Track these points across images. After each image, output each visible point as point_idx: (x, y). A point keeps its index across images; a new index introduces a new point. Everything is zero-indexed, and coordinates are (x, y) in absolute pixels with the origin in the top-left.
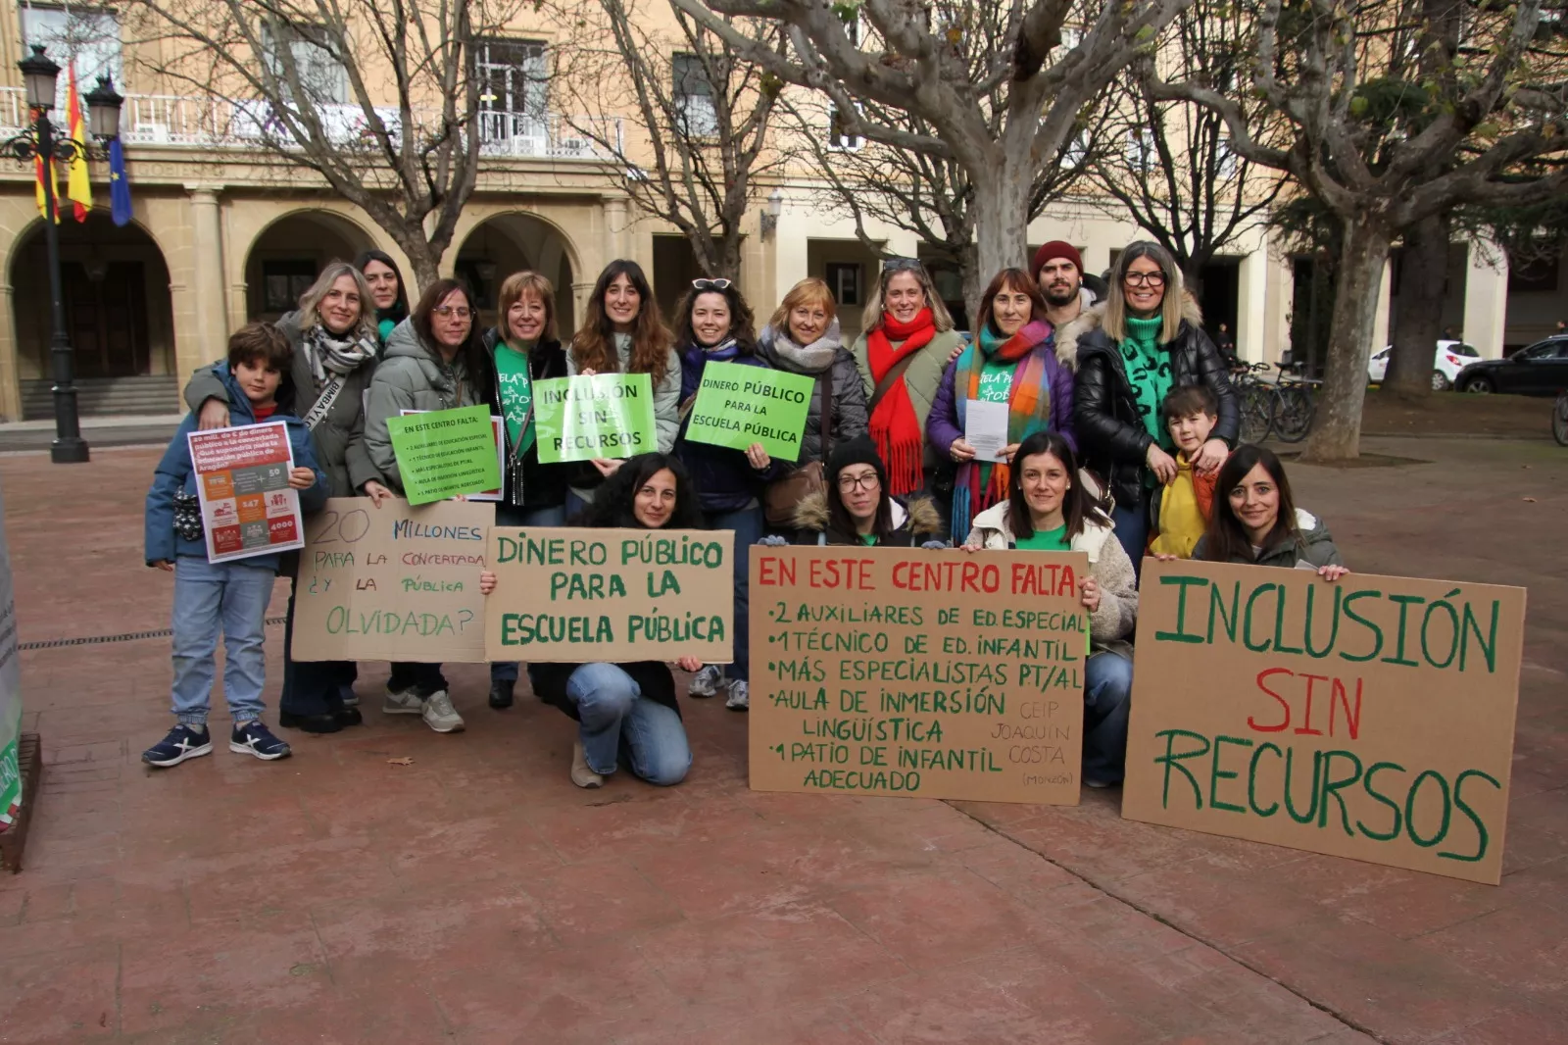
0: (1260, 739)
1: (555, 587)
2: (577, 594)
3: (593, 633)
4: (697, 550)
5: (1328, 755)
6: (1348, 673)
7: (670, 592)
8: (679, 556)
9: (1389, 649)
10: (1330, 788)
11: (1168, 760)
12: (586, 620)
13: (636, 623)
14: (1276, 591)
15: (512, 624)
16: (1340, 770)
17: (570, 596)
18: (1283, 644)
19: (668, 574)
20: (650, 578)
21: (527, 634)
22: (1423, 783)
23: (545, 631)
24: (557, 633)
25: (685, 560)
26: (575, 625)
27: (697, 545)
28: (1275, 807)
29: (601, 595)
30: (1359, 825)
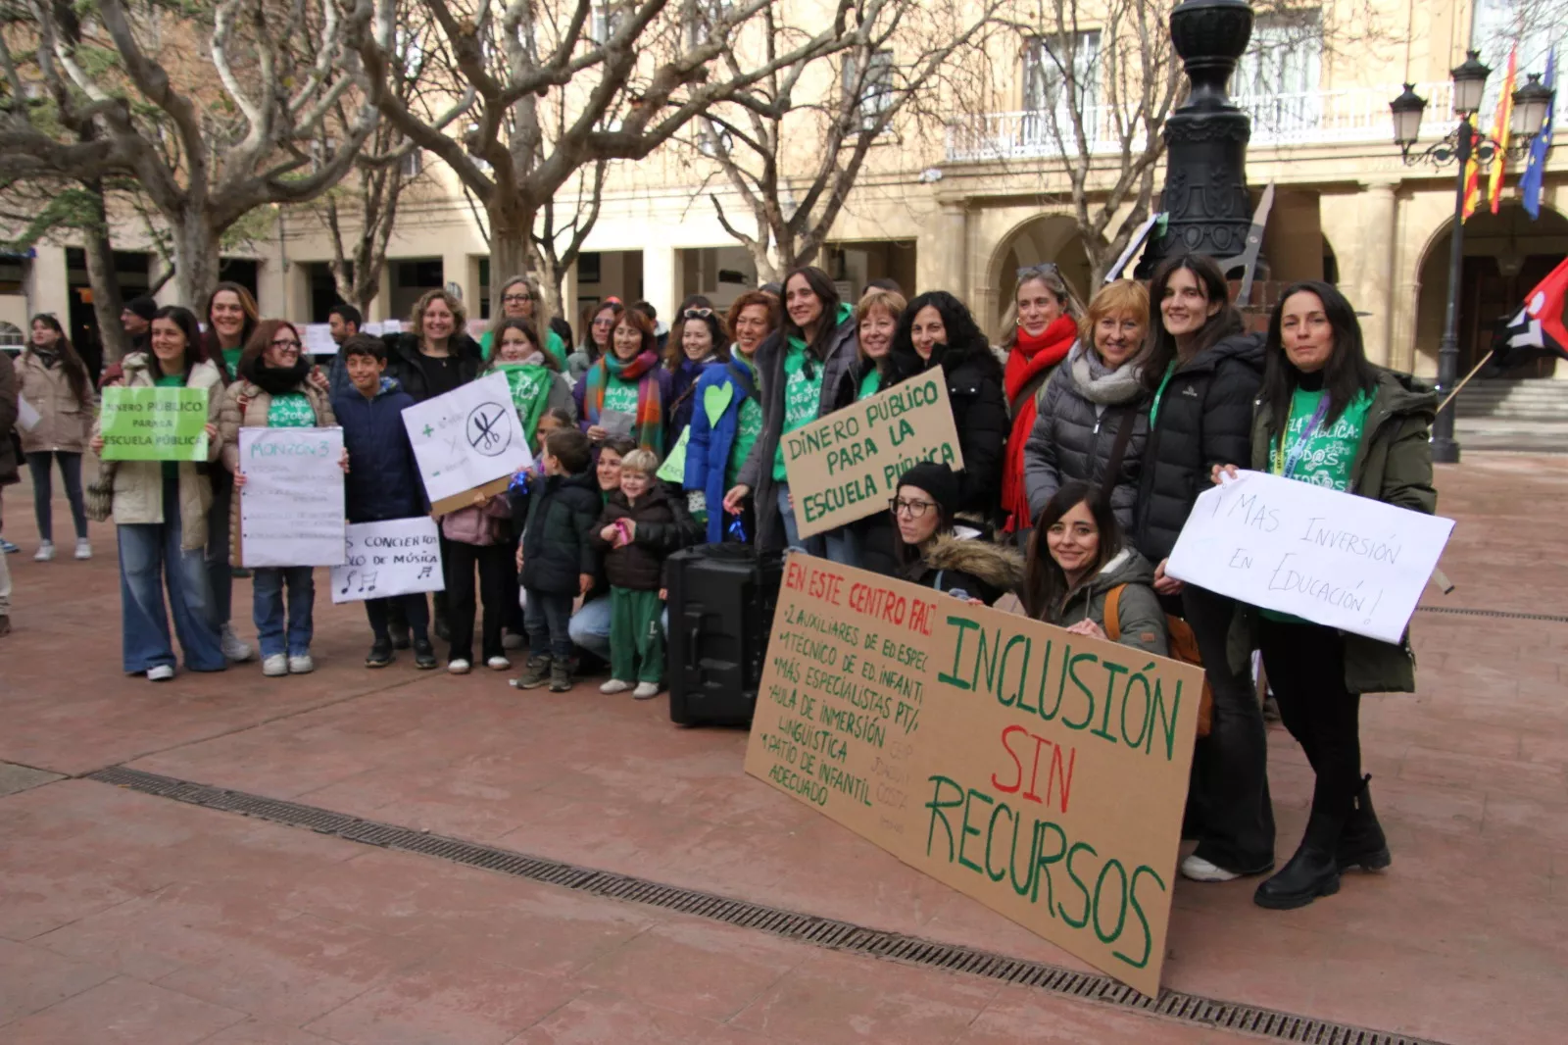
0: (1000, 797)
1: (831, 465)
2: (846, 464)
3: (863, 491)
4: (918, 394)
5: (1045, 825)
6: (1066, 738)
7: (907, 436)
8: (907, 405)
9: (1097, 722)
10: (1043, 861)
11: (934, 806)
12: (856, 483)
13: (889, 472)
14: (1025, 643)
15: (810, 504)
16: (1051, 845)
17: (842, 468)
18: (1024, 702)
19: (903, 423)
20: (891, 431)
21: (820, 509)
22: (1109, 871)
23: (832, 503)
24: (840, 501)
25: (911, 405)
26: (850, 489)
27: (917, 389)
28: (1003, 873)
29: (862, 458)
30: (1060, 906)
